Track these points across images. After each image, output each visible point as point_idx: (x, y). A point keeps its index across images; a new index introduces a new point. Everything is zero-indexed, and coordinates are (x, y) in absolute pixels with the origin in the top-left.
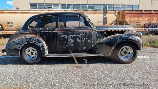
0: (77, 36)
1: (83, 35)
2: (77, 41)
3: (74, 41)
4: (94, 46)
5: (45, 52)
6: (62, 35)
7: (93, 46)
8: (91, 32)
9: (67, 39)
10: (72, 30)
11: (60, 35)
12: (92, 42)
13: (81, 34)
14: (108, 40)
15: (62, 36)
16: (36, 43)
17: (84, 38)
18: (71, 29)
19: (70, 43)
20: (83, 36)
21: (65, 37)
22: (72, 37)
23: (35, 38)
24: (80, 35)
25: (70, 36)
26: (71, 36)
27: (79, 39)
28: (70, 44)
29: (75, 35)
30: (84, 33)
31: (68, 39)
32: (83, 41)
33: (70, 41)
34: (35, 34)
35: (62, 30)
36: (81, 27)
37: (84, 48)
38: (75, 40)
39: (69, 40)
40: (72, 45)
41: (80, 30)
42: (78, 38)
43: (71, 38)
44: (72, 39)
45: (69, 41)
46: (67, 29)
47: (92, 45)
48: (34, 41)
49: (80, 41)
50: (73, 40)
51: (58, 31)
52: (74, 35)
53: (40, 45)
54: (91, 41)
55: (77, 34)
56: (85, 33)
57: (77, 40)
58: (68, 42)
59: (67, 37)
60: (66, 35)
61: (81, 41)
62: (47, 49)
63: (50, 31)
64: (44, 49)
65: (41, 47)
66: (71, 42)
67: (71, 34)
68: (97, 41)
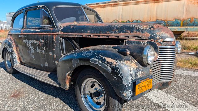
0: (37, 42)
1: (43, 41)
2: (37, 51)
3: (34, 50)
5: (14, 61)
6: (24, 39)
7: (57, 63)
8: (53, 36)
12: (55, 56)
13: (40, 40)
15: (25, 41)
16: (8, 48)
17: (44, 46)
18: (32, 31)
20: (43, 43)
24: (39, 41)
25: (31, 41)
28: (31, 55)
30: (43, 39)
31: (29, 46)
35: (25, 32)
37: (47, 64)
39: (30, 49)
40: (33, 57)
41: (40, 32)
42: (38, 46)
43: (32, 46)
47: (55, 62)
52: (33, 41)
53: (9, 52)
54: (53, 53)
55: (36, 40)
57: (37, 49)
58: (29, 51)
60: (27, 40)
61: (41, 51)
62: (17, 57)
64: (12, 56)
65: (10, 54)
66: (32, 52)
68: (61, 56)
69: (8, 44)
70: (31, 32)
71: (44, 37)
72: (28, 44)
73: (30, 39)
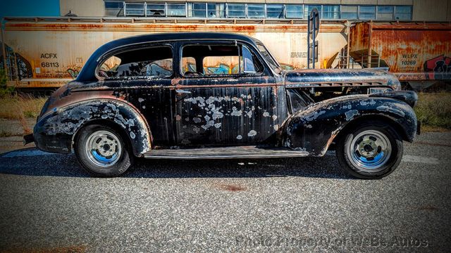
0: (233, 99)
1: (249, 97)
2: (232, 114)
3: (224, 113)
4: (280, 129)
5: (143, 144)
6: (189, 96)
7: (276, 128)
8: (272, 88)
9: (204, 107)
10: (217, 83)
11: (184, 96)
12: (275, 117)
13: (242, 95)
14: (318, 111)
15: (190, 100)
16: (117, 118)
17: (251, 105)
18: (216, 80)
19: (211, 119)
20: (250, 100)
21: (198, 102)
22: (217, 104)
23: (115, 105)
24: (239, 97)
25: (212, 99)
26: (216, 99)
27: (239, 110)
28: (211, 123)
29: (227, 98)
30: (250, 93)
31: (206, 109)
32: (250, 114)
33: (212, 113)
34: (114, 94)
35: (190, 83)
36: (245, 75)
37: (252, 133)
38: (227, 112)
39: (210, 113)
40: (218, 125)
41: (239, 82)
42: (234, 105)
43: (216, 107)
44: (218, 109)
45: (209, 115)
46: (204, 81)
47: (273, 126)
48: (113, 114)
49: (239, 113)
50: (220, 111)
51: (177, 86)
52: (222, 98)
53: (127, 126)
54: (271, 113)
55: (231, 95)
56: (253, 93)
57: (232, 111)
58: (207, 117)
59: (205, 102)
60: (199, 98)
61: (244, 113)
62: (148, 134)
63: (155, 86)
64: (138, 134)
65: (130, 130)
66: (214, 118)
67: (216, 95)
68: (287, 116)
69: (118, 111)
70: (214, 83)
71: (250, 90)
72: (204, 105)
73: (212, 95)
